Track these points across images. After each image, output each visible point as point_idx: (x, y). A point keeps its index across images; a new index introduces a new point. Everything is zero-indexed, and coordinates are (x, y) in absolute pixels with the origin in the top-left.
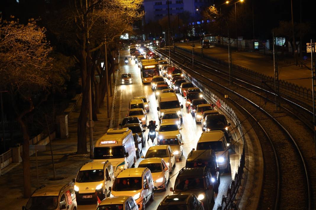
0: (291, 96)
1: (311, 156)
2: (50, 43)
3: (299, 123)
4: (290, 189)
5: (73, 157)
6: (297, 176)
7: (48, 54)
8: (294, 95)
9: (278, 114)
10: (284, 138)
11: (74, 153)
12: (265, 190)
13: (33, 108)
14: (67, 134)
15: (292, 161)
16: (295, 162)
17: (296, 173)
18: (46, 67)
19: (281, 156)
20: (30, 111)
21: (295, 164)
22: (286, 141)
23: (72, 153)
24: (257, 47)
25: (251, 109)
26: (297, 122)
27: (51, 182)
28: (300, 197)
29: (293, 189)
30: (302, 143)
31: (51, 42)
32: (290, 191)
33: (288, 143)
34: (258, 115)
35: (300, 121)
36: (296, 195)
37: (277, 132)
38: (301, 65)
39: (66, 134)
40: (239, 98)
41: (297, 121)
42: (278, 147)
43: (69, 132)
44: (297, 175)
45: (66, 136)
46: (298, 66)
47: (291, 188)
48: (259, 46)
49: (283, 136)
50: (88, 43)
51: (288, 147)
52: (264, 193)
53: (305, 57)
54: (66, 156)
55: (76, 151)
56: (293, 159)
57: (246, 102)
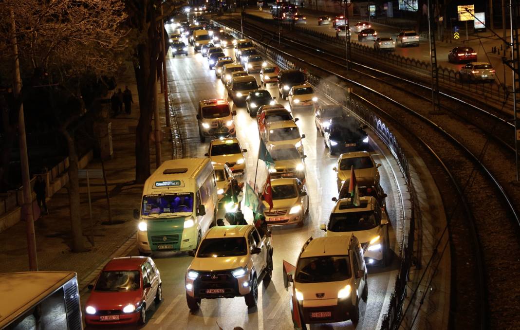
0: (449, 88)
1: (510, 181)
2: (124, 7)
3: (474, 130)
4: (492, 233)
5: (131, 188)
6: (498, 212)
7: (119, 25)
8: (452, 86)
9: (437, 116)
10: (458, 154)
11: (131, 182)
12: (453, 236)
13: (86, 111)
14: (112, 153)
15: (481, 188)
16: (487, 191)
17: (494, 207)
18: (117, 44)
19: (462, 182)
20: (81, 115)
21: (488, 194)
22: (462, 159)
23: (127, 182)
24: (373, 14)
25: (391, 109)
26: (470, 129)
27: (107, 227)
28: (511, 244)
29: (496, 233)
30: (489, 161)
31: (126, 4)
32: (493, 236)
33: (467, 161)
34: (405, 119)
35: (474, 127)
36: (504, 242)
37: (443, 144)
38: (449, 41)
39: (110, 153)
40: (366, 92)
41: (469, 127)
42: (453, 167)
43: (114, 150)
44: (496, 211)
45: (110, 156)
46: (445, 41)
47: (492, 230)
48: (376, 12)
49: (455, 151)
50: (154, 7)
51: (468, 168)
52: (454, 240)
53: (456, 28)
54: (119, 186)
55: (135, 179)
56: (482, 186)
57: (381, 99)
